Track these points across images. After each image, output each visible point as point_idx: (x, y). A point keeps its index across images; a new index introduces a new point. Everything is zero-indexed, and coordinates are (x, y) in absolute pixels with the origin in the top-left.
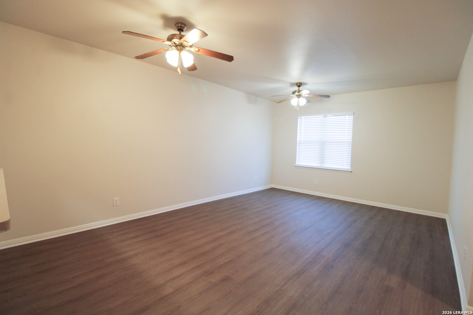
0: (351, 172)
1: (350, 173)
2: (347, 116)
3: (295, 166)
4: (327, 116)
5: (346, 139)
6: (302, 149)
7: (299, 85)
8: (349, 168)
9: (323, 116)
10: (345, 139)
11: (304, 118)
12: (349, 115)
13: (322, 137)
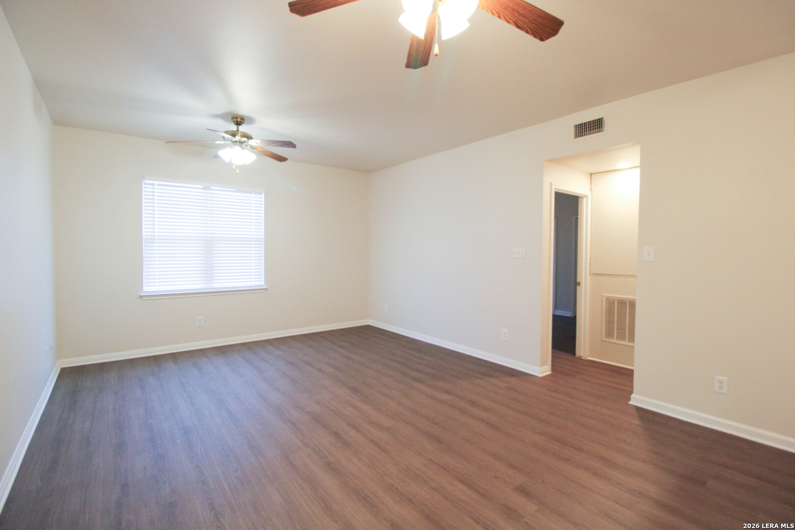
0: (266, 289)
1: (264, 291)
2: (253, 195)
3: (141, 297)
4: (212, 188)
5: (254, 233)
6: (157, 256)
7: (240, 122)
8: (263, 283)
9: (202, 187)
10: (252, 235)
11: (158, 185)
12: (256, 193)
13: (207, 230)
